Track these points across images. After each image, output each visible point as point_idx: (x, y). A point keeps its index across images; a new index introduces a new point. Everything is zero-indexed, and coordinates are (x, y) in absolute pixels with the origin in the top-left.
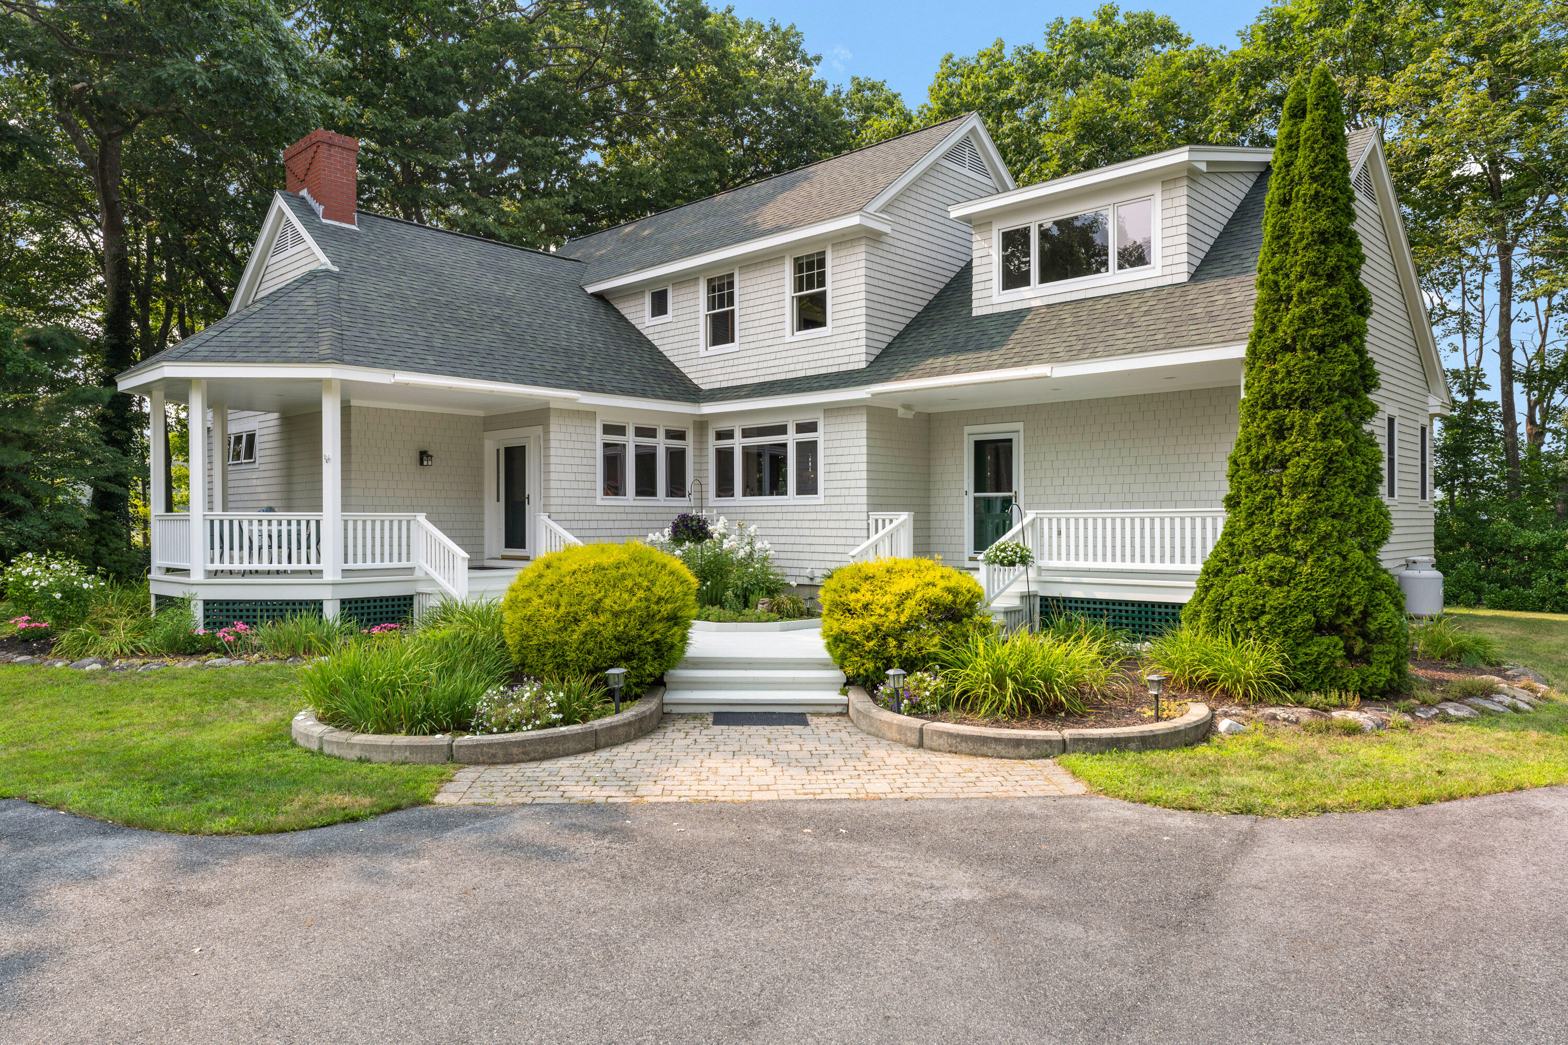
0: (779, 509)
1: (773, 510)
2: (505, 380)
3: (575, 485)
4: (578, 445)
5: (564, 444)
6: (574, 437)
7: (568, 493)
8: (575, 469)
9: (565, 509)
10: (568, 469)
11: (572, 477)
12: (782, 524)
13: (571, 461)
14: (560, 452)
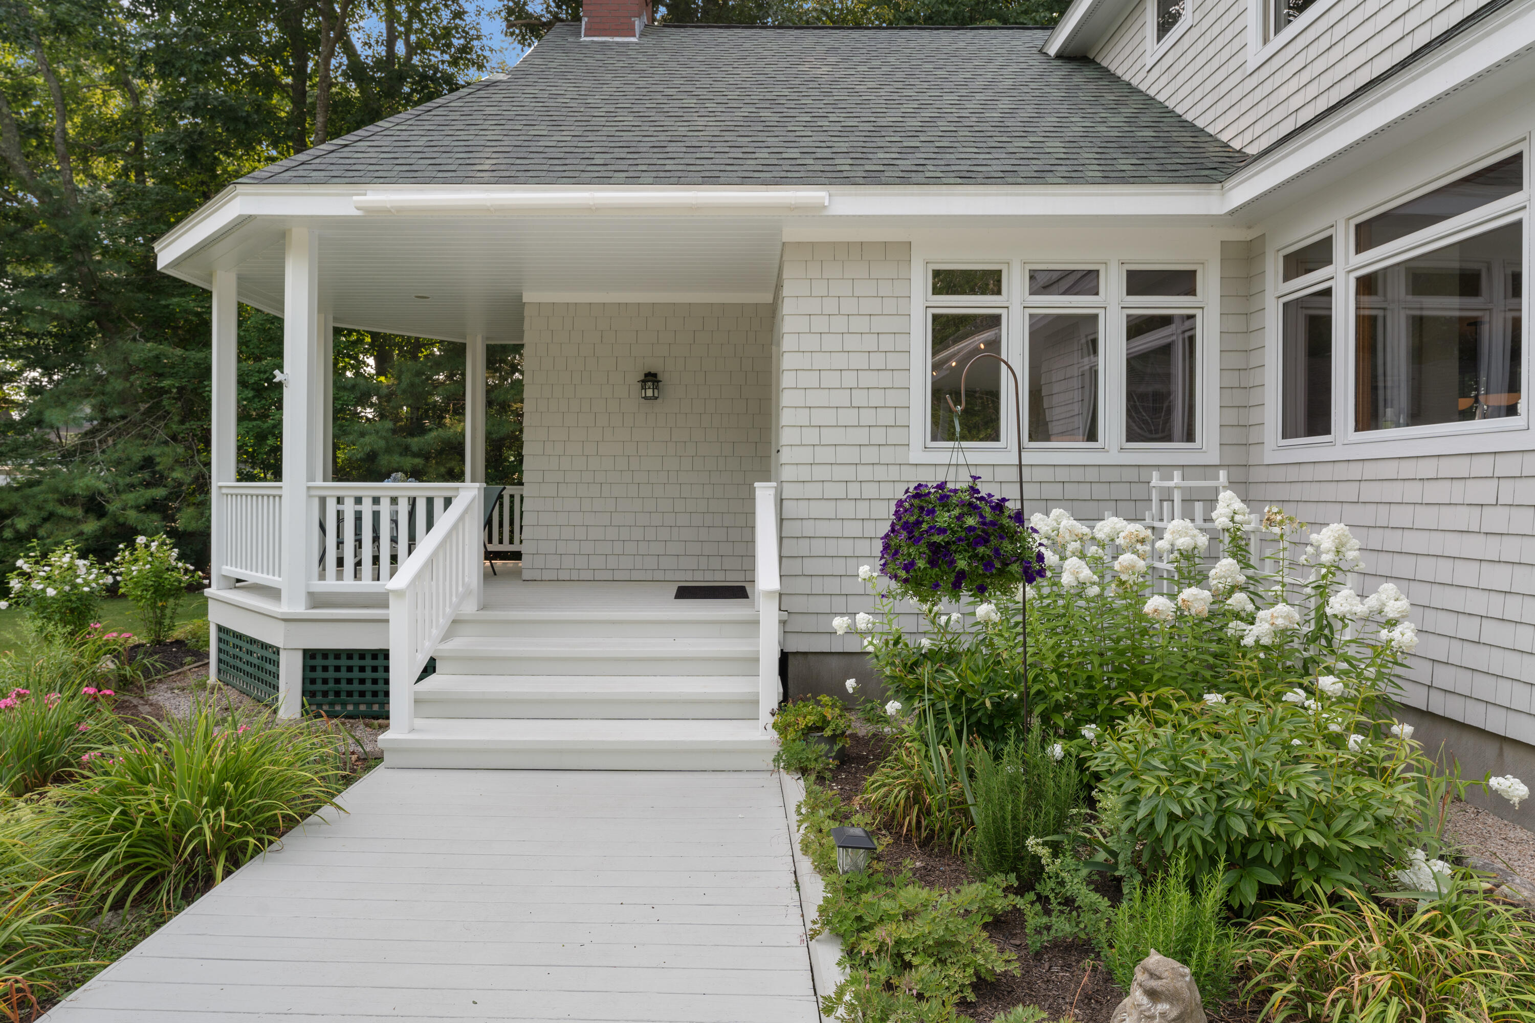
0: (1483, 466)
1: (1460, 467)
2: (633, 180)
3: (849, 417)
4: (859, 324)
5: (820, 324)
6: (848, 306)
7: (830, 436)
8: (850, 379)
9: (821, 473)
10: (830, 379)
11: (842, 398)
12: (1495, 519)
13: (840, 361)
14: (810, 343)
